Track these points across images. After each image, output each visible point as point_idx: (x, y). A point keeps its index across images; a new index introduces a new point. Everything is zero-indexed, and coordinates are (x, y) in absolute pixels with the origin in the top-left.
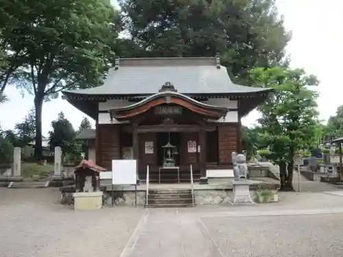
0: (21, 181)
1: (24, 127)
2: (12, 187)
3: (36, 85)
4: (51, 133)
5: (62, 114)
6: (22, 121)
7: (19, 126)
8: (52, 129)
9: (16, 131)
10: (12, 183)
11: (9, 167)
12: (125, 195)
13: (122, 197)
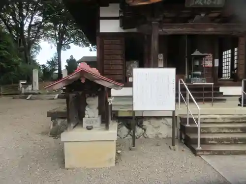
0: (39, 94)
1: (52, 63)
2: (30, 99)
3: (58, 42)
4: (66, 66)
5: (72, 56)
6: (50, 60)
7: (49, 62)
8: (67, 64)
9: (47, 65)
10: (30, 95)
11: (30, 84)
12: (145, 123)
13: (141, 126)
